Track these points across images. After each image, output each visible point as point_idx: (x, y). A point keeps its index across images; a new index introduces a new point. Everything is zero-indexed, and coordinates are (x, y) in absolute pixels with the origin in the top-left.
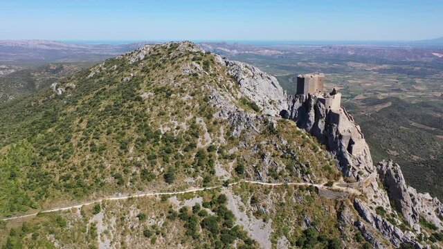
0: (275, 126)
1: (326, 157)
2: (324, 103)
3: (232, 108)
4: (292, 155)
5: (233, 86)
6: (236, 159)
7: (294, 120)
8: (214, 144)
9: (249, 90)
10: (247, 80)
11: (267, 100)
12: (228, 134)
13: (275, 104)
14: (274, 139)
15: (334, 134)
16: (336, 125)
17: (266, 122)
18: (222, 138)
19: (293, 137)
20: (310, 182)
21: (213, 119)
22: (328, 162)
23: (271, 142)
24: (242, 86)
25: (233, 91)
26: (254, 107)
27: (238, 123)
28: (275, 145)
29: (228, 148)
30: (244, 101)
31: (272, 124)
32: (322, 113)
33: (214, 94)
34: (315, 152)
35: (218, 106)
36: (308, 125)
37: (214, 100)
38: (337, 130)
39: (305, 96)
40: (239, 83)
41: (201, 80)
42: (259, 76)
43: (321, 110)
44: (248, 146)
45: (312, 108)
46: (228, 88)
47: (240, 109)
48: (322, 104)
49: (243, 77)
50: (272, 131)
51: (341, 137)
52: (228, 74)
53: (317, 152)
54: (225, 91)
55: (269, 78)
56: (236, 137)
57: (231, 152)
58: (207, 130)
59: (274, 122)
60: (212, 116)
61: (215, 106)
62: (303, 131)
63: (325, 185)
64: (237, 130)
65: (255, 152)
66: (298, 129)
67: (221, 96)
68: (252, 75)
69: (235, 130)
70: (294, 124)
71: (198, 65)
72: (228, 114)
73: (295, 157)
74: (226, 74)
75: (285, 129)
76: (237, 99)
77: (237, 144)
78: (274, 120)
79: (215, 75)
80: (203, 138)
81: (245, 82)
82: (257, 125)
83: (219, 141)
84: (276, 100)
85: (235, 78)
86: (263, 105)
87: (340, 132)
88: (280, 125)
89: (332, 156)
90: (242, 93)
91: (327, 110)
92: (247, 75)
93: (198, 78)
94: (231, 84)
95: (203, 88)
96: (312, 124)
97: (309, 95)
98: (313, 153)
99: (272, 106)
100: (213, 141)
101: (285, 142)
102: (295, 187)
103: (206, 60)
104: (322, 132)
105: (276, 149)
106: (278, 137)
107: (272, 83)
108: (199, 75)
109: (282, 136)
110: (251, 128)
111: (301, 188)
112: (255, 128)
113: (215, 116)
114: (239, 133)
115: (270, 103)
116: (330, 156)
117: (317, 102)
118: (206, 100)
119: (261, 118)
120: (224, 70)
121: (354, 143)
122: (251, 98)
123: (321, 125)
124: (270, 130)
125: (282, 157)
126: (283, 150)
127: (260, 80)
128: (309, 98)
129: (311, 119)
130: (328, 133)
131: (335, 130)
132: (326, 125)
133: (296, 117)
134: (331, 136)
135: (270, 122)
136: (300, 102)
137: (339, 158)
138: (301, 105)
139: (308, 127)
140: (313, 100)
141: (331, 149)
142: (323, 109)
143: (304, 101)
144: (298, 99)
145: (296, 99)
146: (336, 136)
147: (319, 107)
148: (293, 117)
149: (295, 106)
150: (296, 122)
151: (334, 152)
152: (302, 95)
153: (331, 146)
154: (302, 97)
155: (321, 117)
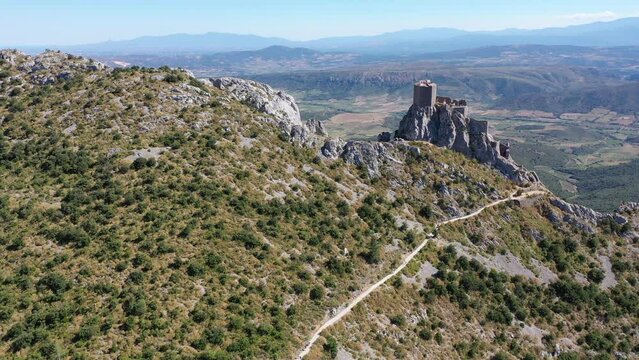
0: (419, 150)
1: (484, 169)
2: (463, 113)
6: (405, 203)
7: (426, 138)
8: (362, 195)
9: (280, 117)
12: (363, 177)
14: (431, 166)
15: (485, 143)
16: (484, 134)
17: (402, 149)
18: (362, 185)
19: (446, 158)
20: (500, 198)
21: (325, 164)
23: (429, 170)
27: (368, 159)
28: (437, 172)
29: (384, 193)
31: (414, 150)
32: (463, 123)
36: (450, 140)
38: (487, 139)
40: (263, 110)
42: (276, 97)
43: (461, 121)
44: (404, 183)
45: (451, 120)
48: (461, 114)
49: (264, 100)
50: (420, 158)
51: (493, 145)
55: (288, 99)
56: (377, 177)
57: (390, 197)
58: (332, 180)
63: (514, 196)
64: (373, 168)
65: (422, 187)
68: (268, 96)
69: (370, 170)
70: (430, 144)
72: (337, 150)
73: (467, 179)
75: (430, 151)
77: (388, 186)
80: (341, 191)
81: (271, 107)
82: (393, 155)
83: (363, 189)
85: (248, 104)
87: (491, 140)
91: (466, 120)
96: (454, 138)
100: (357, 192)
101: (446, 166)
102: (494, 207)
104: (468, 146)
105: (443, 176)
106: (432, 161)
108: (223, 103)
109: (436, 159)
111: (500, 207)
112: (394, 160)
114: (378, 172)
117: (454, 112)
119: (392, 146)
123: (466, 138)
124: (416, 157)
125: (455, 182)
126: (450, 175)
128: (440, 110)
129: (454, 133)
130: (475, 144)
131: (484, 140)
132: (471, 136)
133: (428, 135)
134: (482, 146)
135: (406, 148)
136: (427, 117)
137: (498, 167)
138: (430, 120)
139: (450, 143)
140: (449, 111)
141: (483, 161)
142: (463, 119)
143: (432, 115)
144: (425, 114)
145: (421, 113)
146: (488, 145)
147: (459, 118)
148: (423, 137)
149: (423, 122)
150: (429, 141)
151: (488, 162)
152: (429, 108)
153: (482, 158)
154: (429, 110)
155: (464, 129)
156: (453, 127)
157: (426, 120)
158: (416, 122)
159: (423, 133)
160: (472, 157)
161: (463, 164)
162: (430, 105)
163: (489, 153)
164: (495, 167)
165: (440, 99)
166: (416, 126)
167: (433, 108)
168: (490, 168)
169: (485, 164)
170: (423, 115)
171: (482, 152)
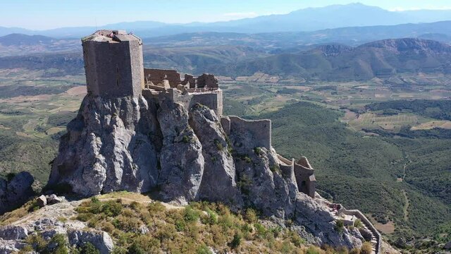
0: (108, 240)
1: (275, 233)
2: (213, 106)
7: (129, 183)
15: (270, 172)
16: (265, 150)
32: (219, 132)
38: (271, 160)
39: (136, 101)
43: (214, 126)
48: (211, 111)
62: (183, 205)
70: (145, 201)
87: (278, 162)
91: (224, 122)
96: (202, 173)
104: (234, 183)
117: (194, 107)
121: (311, 173)
123: (229, 166)
128: (159, 106)
129: (201, 161)
130: (248, 176)
131: (267, 163)
132: (238, 158)
133: (134, 174)
134: (263, 179)
135: (66, 239)
136: (126, 125)
137: (300, 220)
138: (134, 133)
139: (193, 186)
140: (181, 104)
141: (268, 211)
142: (216, 121)
143: (139, 118)
144: (118, 118)
145: (108, 118)
146: (275, 174)
147: (208, 121)
148: (119, 181)
149: (117, 142)
150: (139, 189)
151: (279, 213)
152: (129, 101)
153: (266, 205)
154: (130, 106)
155: (220, 145)
156: (197, 145)
157: (123, 135)
158: (96, 142)
159: (119, 171)
160: (245, 208)
161: (234, 244)
162: (131, 93)
163: (279, 191)
164: (294, 219)
165: (153, 75)
166: (97, 153)
167: (140, 101)
168: (284, 226)
169: (273, 217)
170: (114, 122)
171: (265, 192)
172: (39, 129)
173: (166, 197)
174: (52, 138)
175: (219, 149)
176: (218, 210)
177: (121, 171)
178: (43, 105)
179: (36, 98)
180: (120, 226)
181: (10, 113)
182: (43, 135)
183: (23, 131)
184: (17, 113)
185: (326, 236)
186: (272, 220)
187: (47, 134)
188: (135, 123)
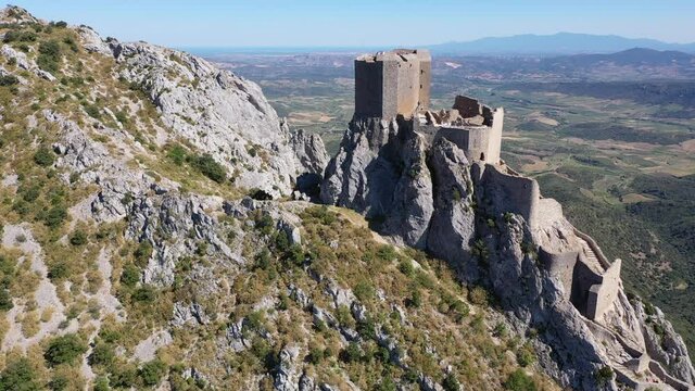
0: (297, 235)
1: (498, 332)
2: (464, 145)
3: (137, 181)
4: (382, 344)
5: (140, 113)
6: (164, 381)
7: (358, 205)
8: (74, 326)
9: (188, 120)
10: (179, 93)
11: (242, 144)
12: (128, 278)
13: (263, 155)
14: (304, 288)
15: (518, 251)
16: (519, 219)
17: (262, 224)
18: (106, 300)
19: (371, 272)
21: (71, 227)
22: (511, 355)
23: (294, 297)
24: (168, 111)
25: (140, 125)
26: (208, 169)
27: (163, 236)
28: (311, 310)
29: (131, 335)
30: (177, 155)
31: (287, 230)
32: (459, 178)
33: (70, 137)
34: (458, 321)
35: (87, 178)
36: (413, 222)
37: (69, 158)
38: (527, 238)
39: (385, 124)
40: (157, 103)
41: (27, 96)
42: (211, 81)
43: (454, 168)
44: (206, 320)
45: (423, 165)
46: (121, 118)
47: (167, 184)
48: (456, 150)
49: (167, 84)
50: (290, 255)
51: (545, 260)
52: (121, 79)
53: (466, 321)
54: (113, 126)
55: (241, 87)
56: (159, 287)
57: (144, 352)
58: (45, 271)
59: (292, 219)
60: (63, 215)
61: (74, 178)
62: (399, 246)
64: (161, 260)
65: (239, 346)
66: (378, 239)
67: (95, 145)
68: (192, 78)
69: (153, 263)
70: (358, 221)
71: (19, 55)
72: (124, 202)
73: (395, 354)
74: (115, 78)
75: (334, 243)
76: (152, 148)
77: (165, 317)
78: (290, 211)
79: (78, 82)
80: (30, 307)
81: (175, 99)
82: (231, 236)
83: (94, 312)
84: (265, 143)
85: (143, 90)
86: (234, 161)
87: (540, 244)
88: (314, 228)
89: (517, 329)
90: (169, 131)
91: (475, 168)
92: (178, 79)
93: (15, 92)
94: (134, 108)
95: (32, 122)
96: (428, 217)
97: (400, 118)
98: (452, 326)
99: (256, 162)
100: (72, 314)
101: (345, 298)
103: (48, 40)
104: (465, 246)
105: (317, 327)
106: (315, 275)
107: (251, 99)
108: (23, 81)
109: (330, 271)
110: (210, 249)
112: (226, 250)
113: (78, 213)
114: (169, 272)
115: (252, 153)
116: (508, 327)
117: (437, 141)
118: (42, 159)
119: (243, 210)
120: (108, 70)
121: (599, 280)
122: (197, 144)
123: (462, 221)
124: (282, 254)
125: (345, 356)
126: (343, 327)
127: (216, 92)
128: (406, 127)
129: (426, 201)
130: (488, 245)
131: (517, 238)
132: (483, 217)
133: (364, 196)
134: (506, 255)
135: (275, 223)
136: (371, 146)
137: (550, 338)
138: (376, 156)
139: (412, 229)
140: (420, 135)
141: (507, 301)
142: (461, 164)
143: (385, 141)
144: (364, 138)
145: (357, 135)
146: (526, 258)
147: (448, 160)
148: (352, 199)
149: (355, 160)
150: (365, 213)
151: (522, 313)
152: (377, 123)
153: (507, 294)
154: (376, 127)
155: (456, 193)
156: (425, 180)
157: (364, 155)
159: (353, 189)
160: (476, 284)
162: (380, 115)
163: (526, 282)
164: (541, 332)
166: (338, 166)
167: (391, 125)
168: (522, 333)
169: (512, 313)
170: (359, 140)
171: (507, 274)
172: (614, 192)
173: (385, 230)
174: (627, 208)
175: (455, 199)
176: (438, 269)
177: (356, 189)
178: (636, 158)
179: (631, 146)
180: (321, 233)
181: (585, 161)
182: (615, 201)
183: (590, 188)
184: (595, 163)
185: (580, 379)
186: (507, 316)
187: (621, 200)
188: (380, 146)
